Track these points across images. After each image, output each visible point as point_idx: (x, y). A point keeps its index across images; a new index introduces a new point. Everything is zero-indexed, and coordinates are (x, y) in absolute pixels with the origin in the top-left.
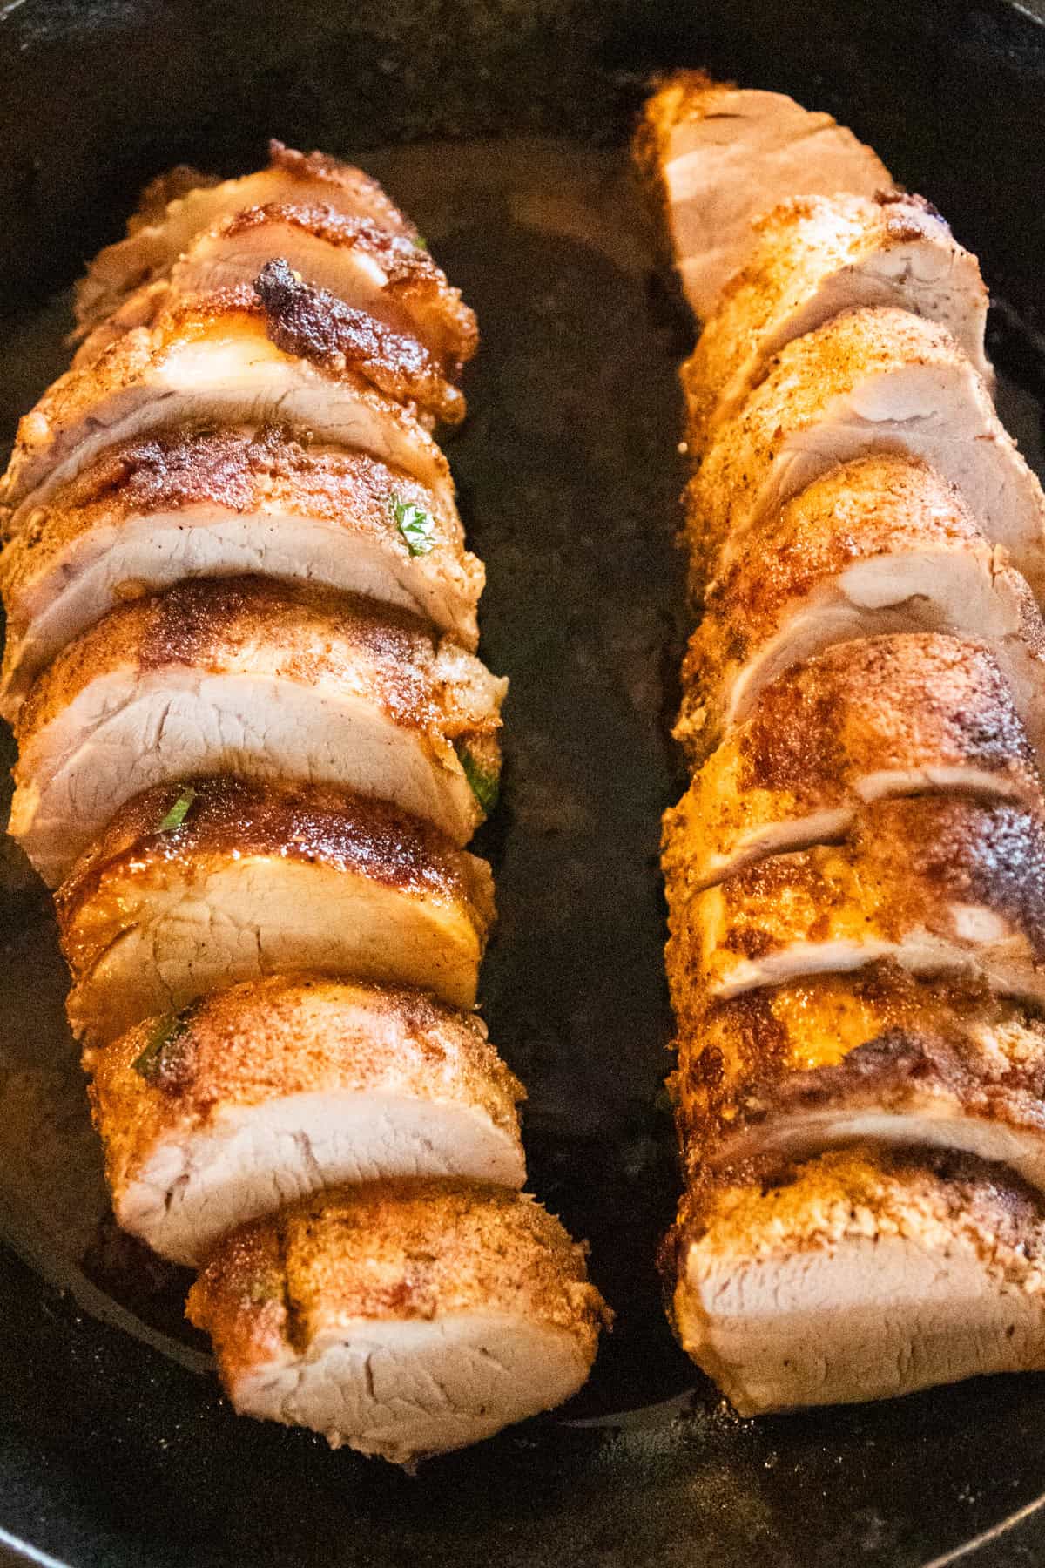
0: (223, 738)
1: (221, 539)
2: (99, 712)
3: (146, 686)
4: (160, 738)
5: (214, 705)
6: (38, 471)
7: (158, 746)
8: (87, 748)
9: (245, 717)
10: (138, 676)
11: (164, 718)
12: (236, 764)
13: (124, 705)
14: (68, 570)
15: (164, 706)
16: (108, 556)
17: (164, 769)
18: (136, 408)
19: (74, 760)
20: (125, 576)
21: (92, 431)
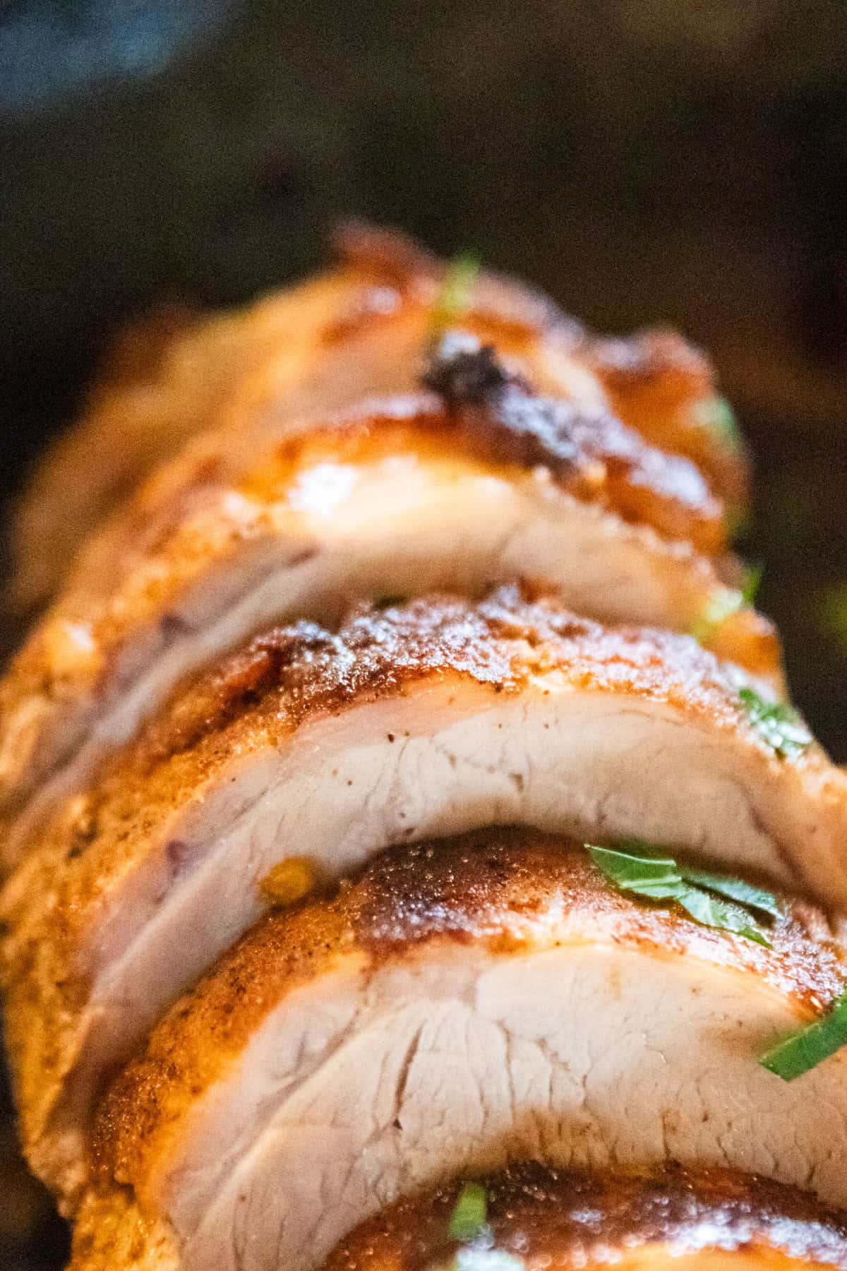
0: (513, 1093)
1: (452, 760)
2: (290, 1063)
3: (380, 996)
4: (399, 1103)
5: (500, 1024)
6: (64, 735)
7: (397, 1124)
8: (271, 1137)
9: (552, 1044)
10: (368, 974)
11: (409, 1060)
12: (537, 1143)
13: (336, 1043)
14: (177, 856)
15: (411, 1034)
16: (252, 818)
17: (404, 1169)
18: (251, 585)
19: (247, 1167)
20: (278, 856)
21: (168, 643)
